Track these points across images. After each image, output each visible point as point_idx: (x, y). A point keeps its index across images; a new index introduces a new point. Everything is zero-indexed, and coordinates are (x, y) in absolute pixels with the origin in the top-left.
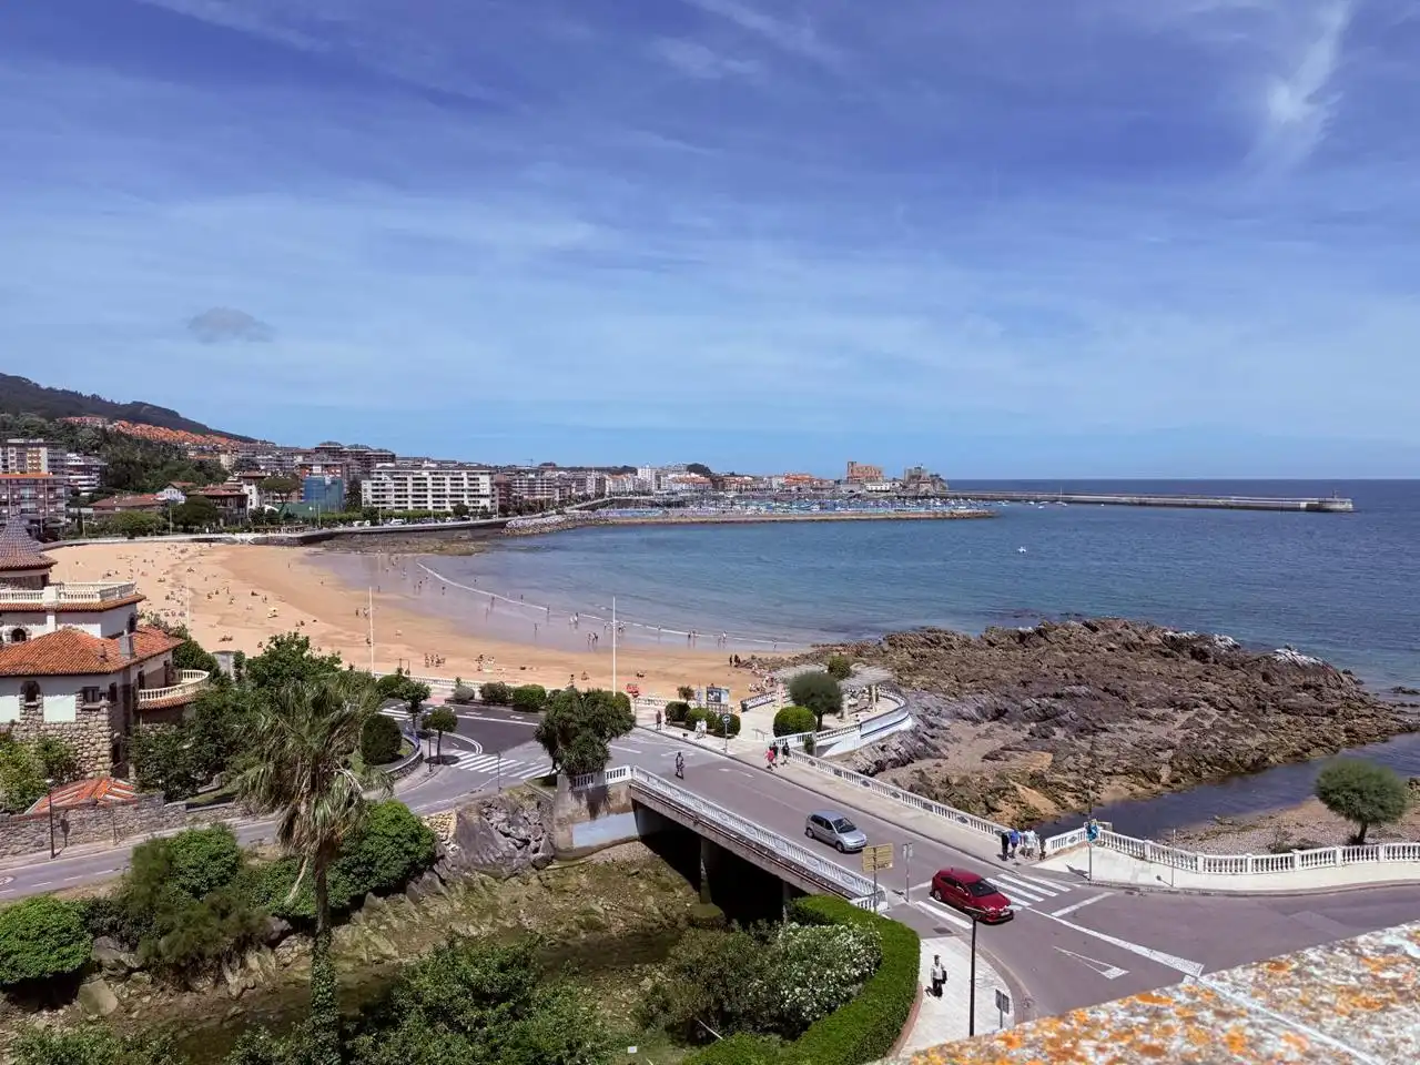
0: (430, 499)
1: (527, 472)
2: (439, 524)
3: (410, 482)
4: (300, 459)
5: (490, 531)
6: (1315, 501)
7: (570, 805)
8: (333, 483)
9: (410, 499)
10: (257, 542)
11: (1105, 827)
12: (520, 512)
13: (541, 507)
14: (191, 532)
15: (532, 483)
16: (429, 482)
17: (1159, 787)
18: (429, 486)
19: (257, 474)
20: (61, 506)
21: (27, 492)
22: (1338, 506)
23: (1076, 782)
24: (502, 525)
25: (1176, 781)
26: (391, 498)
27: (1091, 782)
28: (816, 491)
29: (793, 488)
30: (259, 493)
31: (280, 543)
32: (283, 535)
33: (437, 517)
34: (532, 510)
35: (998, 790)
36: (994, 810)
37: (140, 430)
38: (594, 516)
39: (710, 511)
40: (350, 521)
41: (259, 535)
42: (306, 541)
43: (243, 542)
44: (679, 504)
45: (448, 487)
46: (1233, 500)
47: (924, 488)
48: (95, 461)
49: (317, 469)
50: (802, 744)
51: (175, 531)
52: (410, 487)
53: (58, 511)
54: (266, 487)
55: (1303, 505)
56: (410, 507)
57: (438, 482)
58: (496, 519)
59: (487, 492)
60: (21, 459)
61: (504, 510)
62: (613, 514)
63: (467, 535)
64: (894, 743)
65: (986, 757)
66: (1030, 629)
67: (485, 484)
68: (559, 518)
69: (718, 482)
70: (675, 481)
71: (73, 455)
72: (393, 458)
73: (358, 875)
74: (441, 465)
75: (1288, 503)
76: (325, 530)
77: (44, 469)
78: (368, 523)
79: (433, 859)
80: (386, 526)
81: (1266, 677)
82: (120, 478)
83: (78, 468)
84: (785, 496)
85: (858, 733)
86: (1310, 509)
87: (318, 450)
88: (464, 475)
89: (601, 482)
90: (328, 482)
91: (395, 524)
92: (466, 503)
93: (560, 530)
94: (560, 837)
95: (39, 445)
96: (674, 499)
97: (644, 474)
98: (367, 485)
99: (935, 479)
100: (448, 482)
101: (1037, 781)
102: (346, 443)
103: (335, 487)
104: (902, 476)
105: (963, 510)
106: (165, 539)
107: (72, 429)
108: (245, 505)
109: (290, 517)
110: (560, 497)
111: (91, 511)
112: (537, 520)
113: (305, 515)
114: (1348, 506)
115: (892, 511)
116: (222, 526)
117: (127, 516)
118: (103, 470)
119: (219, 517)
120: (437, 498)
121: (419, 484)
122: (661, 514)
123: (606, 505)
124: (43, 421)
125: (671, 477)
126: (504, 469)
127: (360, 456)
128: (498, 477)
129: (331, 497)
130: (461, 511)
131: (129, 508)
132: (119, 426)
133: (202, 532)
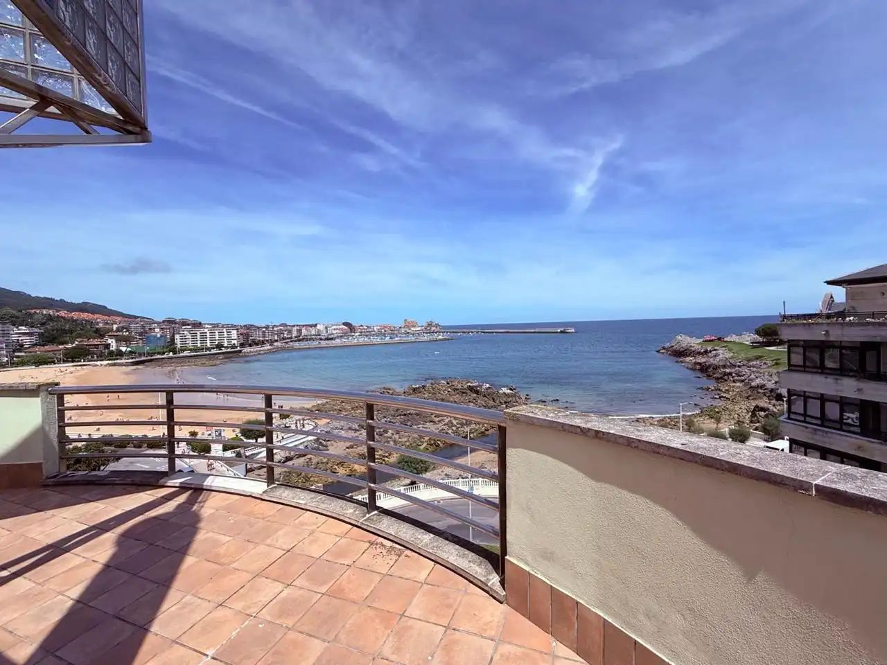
0: (208, 342)
2: (208, 352)
3: (199, 334)
5: (233, 354)
6: (562, 329)
8: (161, 336)
9: (199, 342)
10: (108, 364)
12: (250, 345)
13: (263, 343)
14: (72, 362)
15: (264, 332)
16: (208, 334)
18: (208, 336)
20: (4, 352)
22: (569, 331)
24: (240, 351)
26: (189, 342)
28: (393, 332)
29: (383, 331)
30: (116, 341)
32: (123, 361)
33: (207, 350)
34: (257, 344)
37: (75, 315)
38: (289, 345)
40: (164, 353)
41: (110, 362)
42: (135, 364)
43: (101, 365)
44: (332, 339)
45: (217, 336)
47: (433, 329)
48: (38, 330)
49: (157, 330)
51: (64, 362)
52: (199, 337)
55: (559, 330)
56: (199, 345)
57: (212, 334)
58: (239, 349)
59: (236, 338)
61: (242, 345)
62: (296, 345)
63: (220, 357)
67: (234, 333)
68: (269, 347)
69: (352, 329)
70: (335, 329)
71: (23, 328)
74: (216, 326)
75: (554, 330)
76: (149, 358)
78: (171, 353)
80: (181, 354)
82: (48, 339)
83: (25, 334)
84: (379, 334)
86: (561, 332)
87: (164, 321)
88: (225, 330)
89: (300, 331)
90: (159, 336)
91: (186, 353)
93: (269, 352)
96: (330, 337)
97: (321, 327)
98: (177, 337)
99: (437, 325)
100: (217, 334)
103: (163, 338)
104: (425, 324)
106: (58, 365)
107: (31, 315)
108: (109, 348)
109: (131, 352)
110: (276, 338)
111: (23, 354)
112: (258, 348)
113: (141, 352)
114: (573, 331)
115: (421, 338)
116: (95, 358)
117: (38, 356)
118: (41, 335)
119: (92, 354)
120: (212, 340)
121: (203, 335)
122: (323, 343)
123: (299, 340)
124: (14, 312)
125: (333, 327)
126: (248, 327)
127: (184, 323)
128: (242, 331)
129: (162, 343)
130: (219, 346)
131: (46, 352)
132: (62, 313)
133: (80, 362)
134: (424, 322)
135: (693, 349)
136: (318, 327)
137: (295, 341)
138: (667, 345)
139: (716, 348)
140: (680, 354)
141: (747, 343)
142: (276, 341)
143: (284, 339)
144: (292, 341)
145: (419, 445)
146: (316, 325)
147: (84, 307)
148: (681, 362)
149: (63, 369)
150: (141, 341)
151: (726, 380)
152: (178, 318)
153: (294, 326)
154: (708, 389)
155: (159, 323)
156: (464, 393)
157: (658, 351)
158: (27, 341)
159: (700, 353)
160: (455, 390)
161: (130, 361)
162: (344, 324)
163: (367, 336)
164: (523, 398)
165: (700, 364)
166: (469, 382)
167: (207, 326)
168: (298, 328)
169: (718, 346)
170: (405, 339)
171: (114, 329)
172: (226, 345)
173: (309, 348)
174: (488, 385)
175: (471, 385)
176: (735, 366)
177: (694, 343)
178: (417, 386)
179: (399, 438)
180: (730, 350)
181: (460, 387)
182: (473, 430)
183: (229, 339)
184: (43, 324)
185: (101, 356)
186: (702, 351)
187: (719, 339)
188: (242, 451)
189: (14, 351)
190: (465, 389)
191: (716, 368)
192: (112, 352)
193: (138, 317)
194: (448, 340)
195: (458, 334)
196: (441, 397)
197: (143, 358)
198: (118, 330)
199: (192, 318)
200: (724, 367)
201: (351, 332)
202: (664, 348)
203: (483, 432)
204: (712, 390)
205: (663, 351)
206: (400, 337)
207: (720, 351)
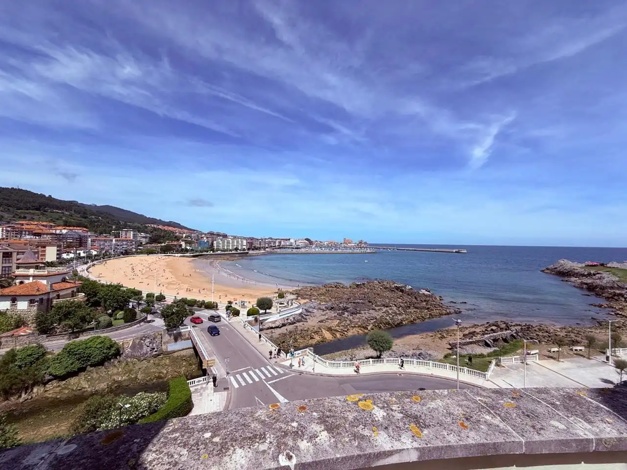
0: (231, 246)
1: (260, 240)
2: (230, 252)
4: (202, 236)
5: (244, 254)
6: (457, 250)
7: (167, 338)
8: (207, 242)
9: (226, 246)
10: (181, 256)
12: (253, 250)
13: (260, 249)
14: (165, 253)
15: (260, 242)
16: (231, 242)
20: (134, 246)
21: (125, 243)
22: (463, 252)
24: (247, 253)
26: (221, 246)
28: (336, 246)
29: (330, 245)
30: (186, 244)
31: (187, 257)
32: (188, 254)
34: (257, 249)
36: (313, 338)
37: (166, 228)
38: (274, 251)
39: (308, 250)
40: (208, 252)
41: (182, 255)
42: (194, 256)
43: (178, 256)
46: (437, 250)
47: (363, 245)
48: (149, 235)
49: (205, 238)
51: (160, 253)
52: (226, 243)
53: (132, 248)
54: (187, 242)
55: (454, 251)
56: (226, 248)
57: (233, 242)
58: (247, 251)
59: (245, 244)
60: (126, 234)
61: (249, 249)
62: (279, 250)
63: (237, 255)
67: (245, 242)
68: (263, 251)
69: (311, 242)
70: (300, 243)
71: (143, 234)
74: (235, 237)
75: (451, 250)
76: (201, 253)
77: (131, 237)
78: (212, 252)
80: (217, 253)
82: (153, 240)
83: (143, 237)
84: (328, 246)
86: (456, 252)
87: (208, 233)
88: (240, 240)
89: (280, 243)
90: (206, 241)
91: (219, 252)
92: (240, 247)
93: (263, 254)
95: (131, 231)
96: (298, 247)
97: (292, 241)
98: (215, 242)
99: (365, 243)
100: (235, 242)
101: (329, 329)
103: (207, 243)
104: (358, 242)
105: (370, 251)
106: (158, 255)
107: (146, 227)
108: (181, 247)
109: (192, 250)
110: (267, 246)
111: (142, 248)
112: (257, 252)
113: (197, 250)
114: (466, 252)
115: (355, 251)
116: (175, 252)
117: (149, 249)
118: (150, 238)
119: (173, 250)
120: (233, 245)
121: (228, 242)
122: (294, 251)
123: (280, 248)
124: (140, 225)
125: (299, 241)
126: (252, 239)
127: (218, 235)
128: (249, 241)
129: (206, 245)
130: (236, 249)
131: (152, 247)
132: (160, 227)
133: (167, 253)
134: (356, 240)
135: (576, 271)
136: (291, 241)
137: (278, 248)
138: (551, 266)
139: (599, 272)
140: (564, 274)
142: (267, 248)
143: (271, 247)
144: (276, 248)
145: (368, 326)
146: (289, 239)
147: (170, 224)
148: (567, 281)
149: (160, 257)
150: (196, 244)
151: (617, 300)
152: (215, 232)
153: (277, 239)
154: (600, 306)
155: (205, 234)
156: (393, 291)
157: (543, 271)
158: (144, 241)
159: (583, 275)
160: (385, 288)
161: (192, 255)
162: (306, 239)
163: (321, 247)
164: (438, 299)
165: (586, 284)
166: (394, 283)
167: (230, 237)
168: (279, 241)
169: (601, 270)
170: (345, 251)
171: (184, 237)
172: (240, 249)
173: (286, 253)
174: (410, 287)
175: (397, 285)
176: (623, 288)
177: (577, 266)
178: (359, 283)
179: (353, 319)
180: (614, 274)
181: (388, 286)
182: (405, 319)
183: (242, 245)
184: (152, 232)
185: (177, 251)
186: (586, 273)
187: (602, 265)
188: (258, 317)
189: (138, 246)
190: (393, 288)
191: (603, 288)
192: (183, 249)
193: (194, 230)
194: (374, 253)
195: (379, 250)
196: (377, 292)
197: (197, 254)
198: (186, 237)
199: (222, 232)
200: (612, 288)
201: (310, 245)
202: (548, 269)
203: (412, 321)
204: (605, 307)
205: (547, 271)
206: (342, 249)
207: (605, 275)
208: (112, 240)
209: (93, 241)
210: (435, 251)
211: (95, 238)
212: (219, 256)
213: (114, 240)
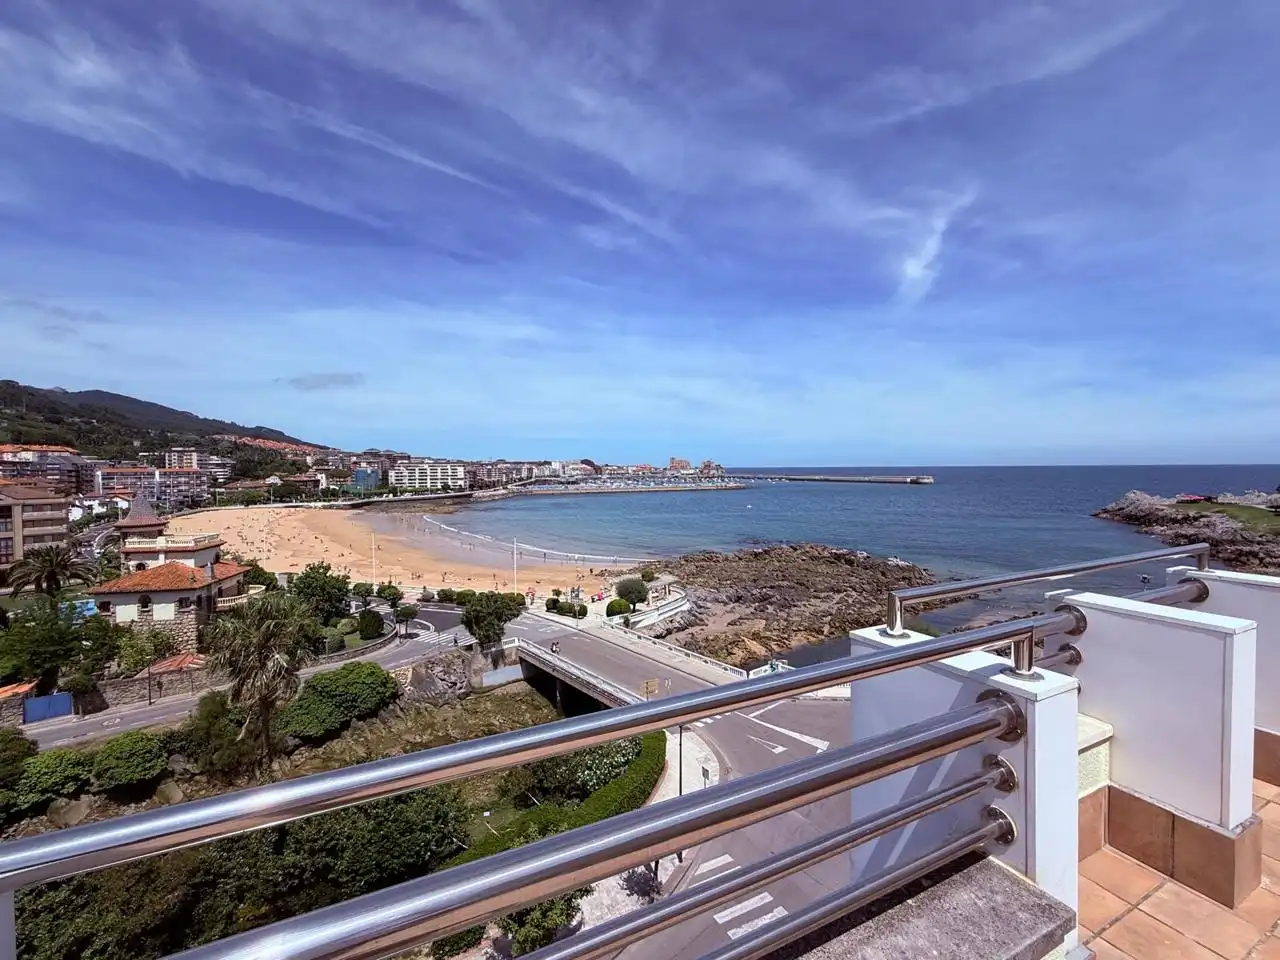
0: (429, 481)
1: (487, 465)
2: (433, 496)
3: (417, 471)
4: (354, 459)
5: (462, 499)
6: (914, 478)
7: (480, 661)
8: (373, 472)
9: (417, 481)
10: (324, 507)
11: (783, 663)
12: (481, 488)
13: (493, 485)
14: (284, 502)
15: (489, 471)
16: (429, 472)
17: (823, 637)
18: (429, 473)
19: (326, 467)
20: (205, 487)
21: (183, 480)
22: (926, 481)
23: (777, 636)
24: (470, 496)
25: (832, 633)
26: (406, 481)
27: (786, 636)
28: (654, 474)
29: (641, 472)
30: (327, 478)
31: (339, 508)
32: (340, 503)
33: (432, 492)
34: (488, 486)
35: (734, 642)
36: (732, 654)
37: (259, 442)
38: (523, 489)
39: (591, 486)
40: (381, 495)
41: (326, 504)
42: (354, 507)
43: (315, 508)
44: (573, 483)
45: (439, 474)
46: (872, 478)
47: (712, 472)
48: (229, 461)
49: (363, 465)
50: (622, 621)
51: (275, 501)
52: (417, 475)
53: (203, 491)
54: (330, 475)
55: (909, 480)
56: (417, 486)
57: (434, 471)
58: (467, 492)
59: (462, 476)
60: (181, 460)
61: (472, 487)
62: (536, 489)
63: (449, 502)
64: (678, 618)
65: (729, 624)
66: (760, 550)
67: (460, 472)
68: (503, 491)
69: (598, 470)
70: (573, 469)
71: (215, 457)
72: (409, 457)
73: (345, 708)
74: (437, 462)
75: (900, 479)
76: (366, 500)
77: (195, 466)
78: (391, 495)
79: (395, 696)
80: (402, 497)
81: (883, 574)
82: (243, 471)
83: (217, 465)
84: (635, 478)
85: (657, 613)
86: (912, 482)
87: (365, 453)
88: (449, 467)
89: (530, 470)
90: (369, 472)
91: (407, 496)
92: (450, 483)
93: (504, 498)
94: (475, 680)
95: (193, 451)
96: (571, 480)
97: (556, 465)
98: (392, 474)
99: (718, 467)
100: (439, 471)
101: (756, 636)
102: (382, 448)
103: (373, 475)
104: (700, 466)
105: (732, 484)
106: (268, 506)
107: (215, 442)
108: (318, 486)
109: (345, 492)
110: (506, 479)
111: (223, 490)
112: (492, 492)
113: (355, 492)
114: (932, 480)
115: (696, 486)
116: (305, 498)
117: (241, 493)
118: (233, 467)
119: (301, 493)
120: (435, 479)
121: (423, 472)
122: (566, 488)
123: (534, 483)
124: (199, 438)
125: (571, 467)
126: (472, 464)
127: (398, 456)
128: (469, 468)
129: (373, 481)
130: (446, 488)
131: (247, 488)
132: (246, 440)
133: (291, 502)
134: (697, 462)
135: (1161, 514)
136: (553, 465)
137: (528, 484)
138: (1112, 506)
139: (1204, 513)
140: (1139, 520)
141: (1263, 507)
142: (508, 482)
143: (515, 480)
144: (525, 484)
147: (260, 434)
148: (1146, 532)
150: (349, 479)
153: (523, 463)
155: (362, 455)
157: (1096, 515)
158: (221, 474)
159: (1175, 521)
161: (348, 503)
162: (583, 462)
163: (620, 479)
167: (424, 461)
168: (528, 466)
169: (1207, 510)
170: (674, 486)
171: (309, 462)
172: (452, 486)
176: (1252, 542)
177: (1163, 504)
178: (758, 551)
180: (1232, 517)
183: (455, 478)
184: (234, 454)
185: (311, 496)
186: (1180, 517)
187: (1209, 499)
189: (213, 487)
192: (326, 490)
197: (360, 501)
200: (1232, 542)
201: (597, 474)
202: (1106, 511)
205: (1105, 516)
206: (668, 482)
207: (1215, 518)
208: (152, 475)
209: (107, 477)
210: (869, 482)
211: (109, 470)
212: (411, 504)
213: (157, 473)
